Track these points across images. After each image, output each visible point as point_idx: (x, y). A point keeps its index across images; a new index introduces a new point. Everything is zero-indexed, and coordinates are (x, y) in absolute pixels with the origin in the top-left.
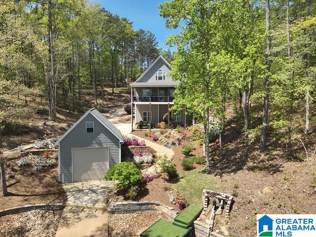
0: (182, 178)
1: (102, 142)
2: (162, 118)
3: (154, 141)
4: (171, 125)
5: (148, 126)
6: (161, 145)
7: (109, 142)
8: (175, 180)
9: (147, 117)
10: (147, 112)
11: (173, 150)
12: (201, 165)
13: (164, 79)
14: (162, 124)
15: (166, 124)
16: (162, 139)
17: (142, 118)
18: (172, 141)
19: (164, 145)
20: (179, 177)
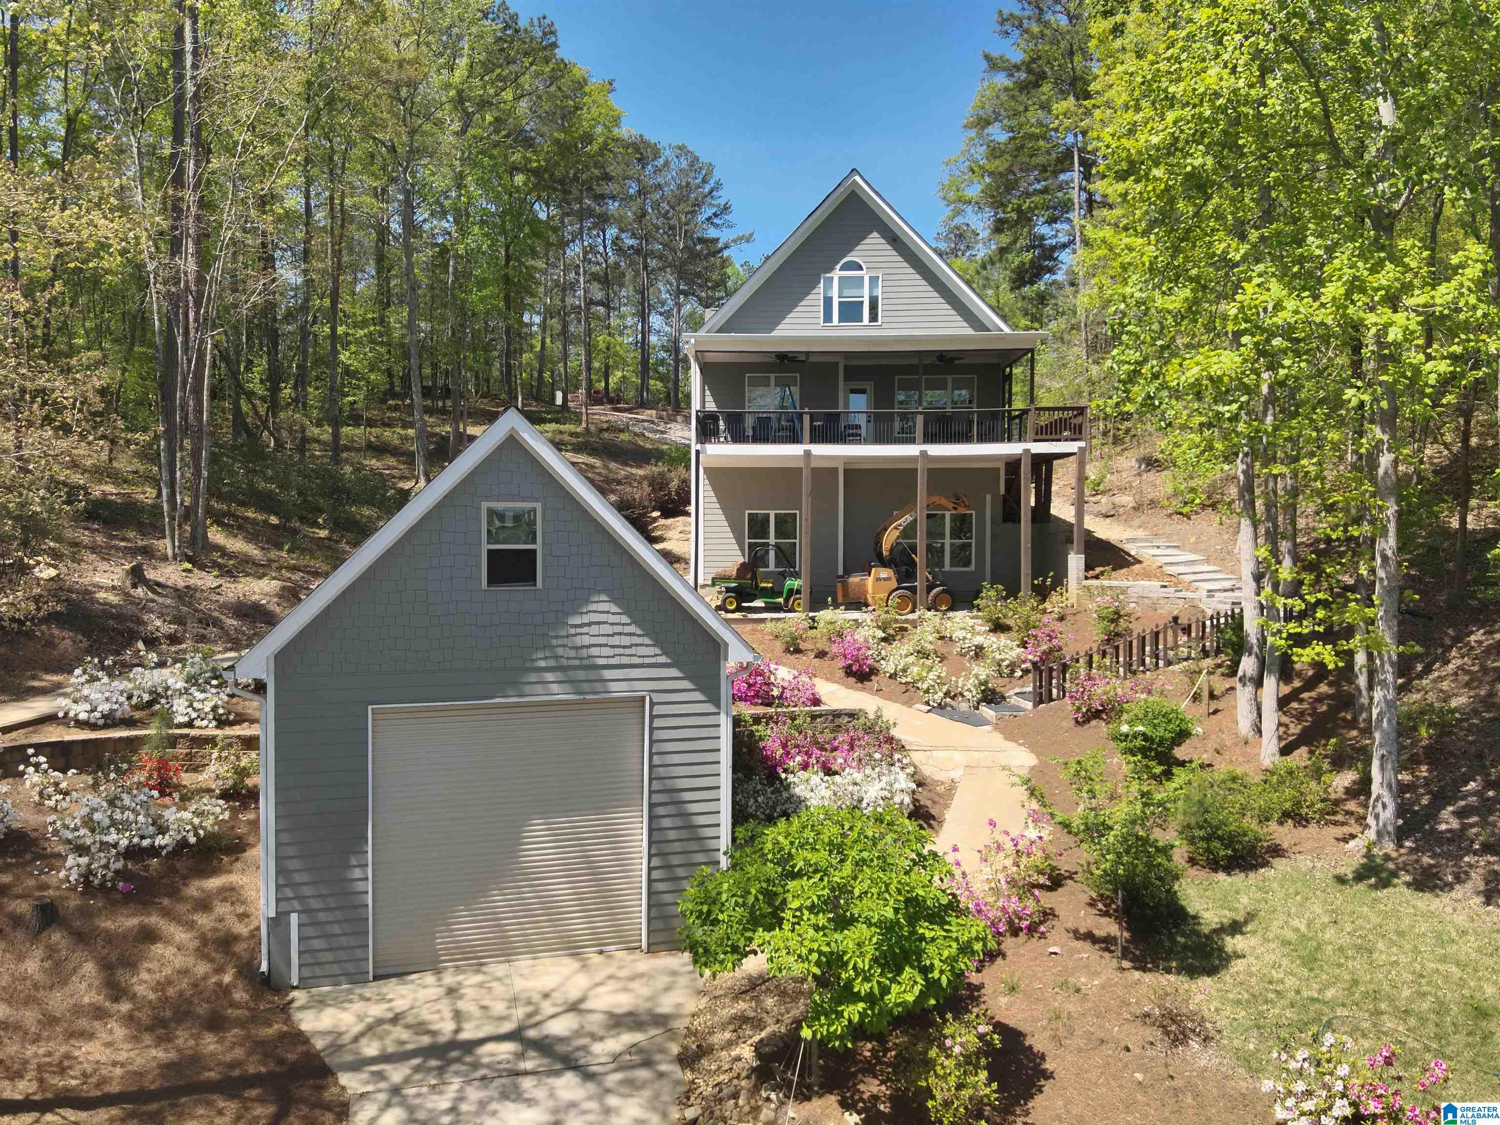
0: (1235, 928)
1: (601, 662)
2: (878, 543)
3: (852, 680)
4: (929, 589)
5: (791, 592)
6: (909, 703)
7: (647, 661)
8: (1185, 947)
9: (772, 540)
10: (772, 514)
11: (1010, 736)
12: (1313, 828)
13: (874, 317)
14: (878, 579)
15: (899, 581)
16: (904, 670)
17: (742, 550)
18: (983, 677)
19: (927, 703)
20: (1199, 924)
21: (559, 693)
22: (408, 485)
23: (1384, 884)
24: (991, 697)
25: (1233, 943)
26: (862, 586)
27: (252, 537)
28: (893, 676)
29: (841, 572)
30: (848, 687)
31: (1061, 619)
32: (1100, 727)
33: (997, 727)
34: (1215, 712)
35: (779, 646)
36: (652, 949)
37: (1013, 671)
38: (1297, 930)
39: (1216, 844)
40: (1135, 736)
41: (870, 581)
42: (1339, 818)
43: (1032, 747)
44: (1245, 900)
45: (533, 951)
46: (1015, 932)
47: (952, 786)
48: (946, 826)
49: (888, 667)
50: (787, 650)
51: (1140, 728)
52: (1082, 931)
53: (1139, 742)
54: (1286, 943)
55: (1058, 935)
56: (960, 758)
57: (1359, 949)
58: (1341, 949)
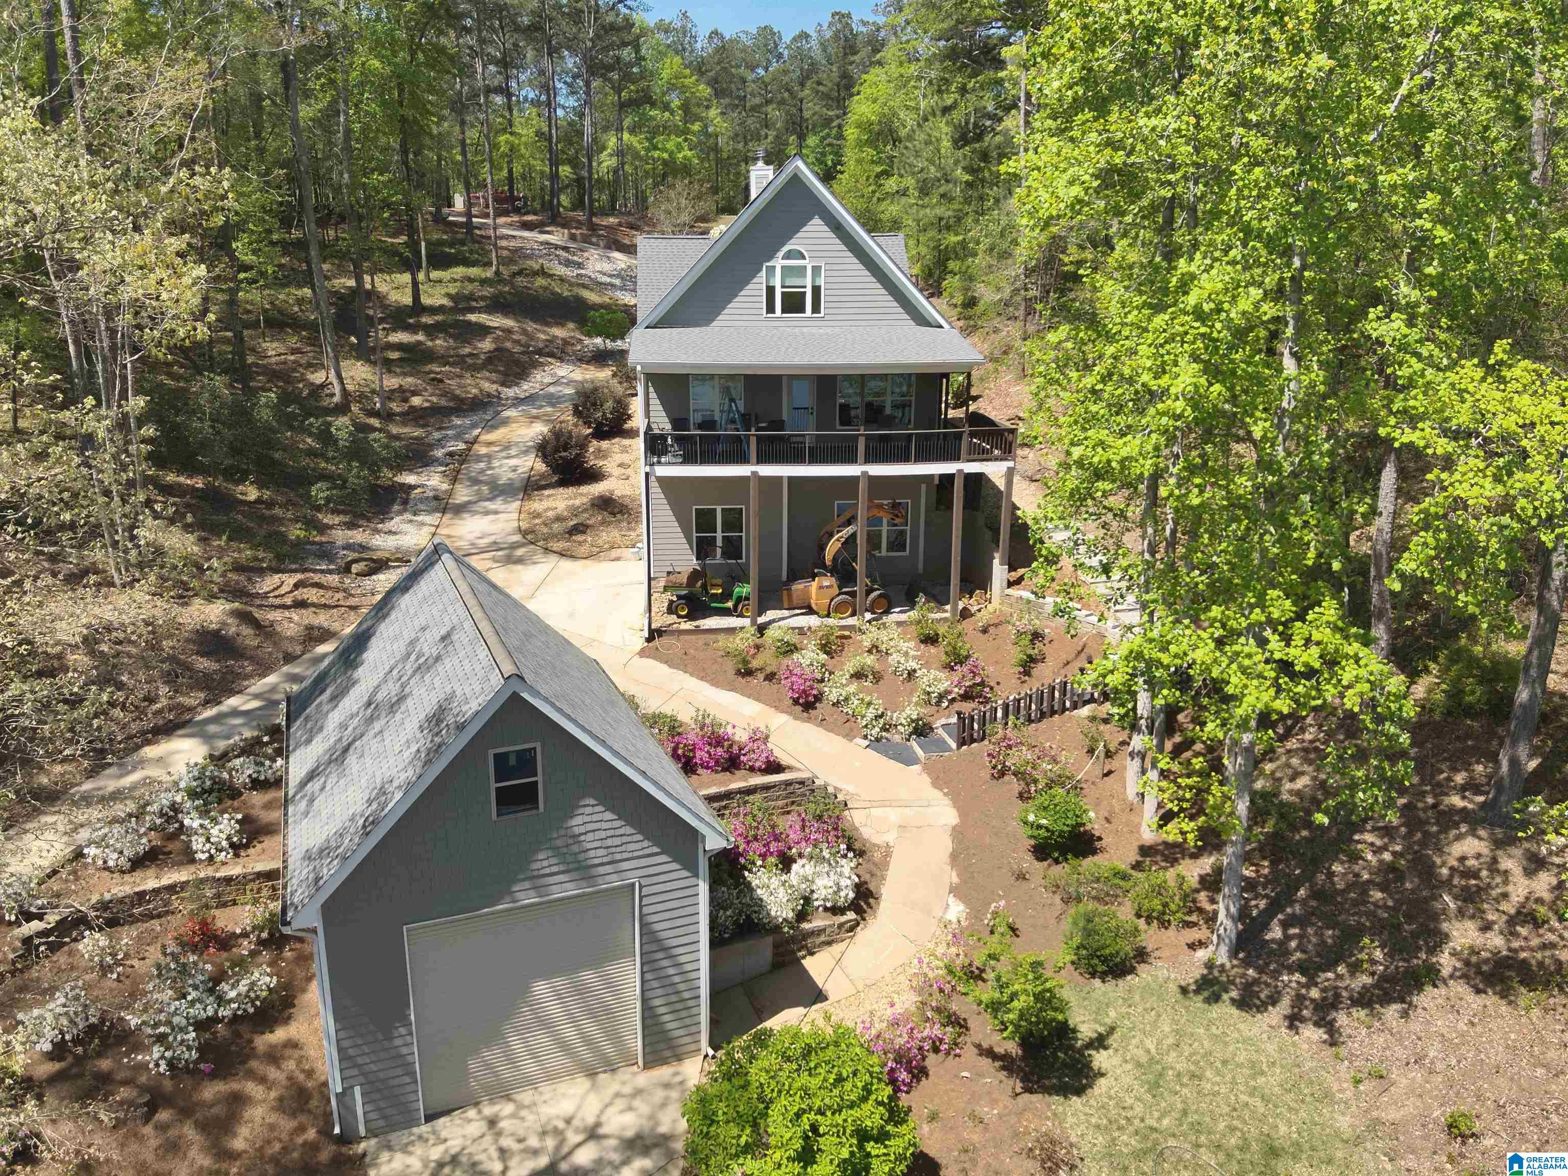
0: (1100, 1042)
2: (822, 548)
3: (799, 709)
4: (869, 592)
5: (739, 599)
6: (849, 736)
7: (636, 854)
8: (1065, 1065)
10: (719, 509)
11: (936, 784)
12: (1172, 932)
13: (816, 308)
14: (821, 587)
16: (846, 699)
17: (690, 542)
18: (914, 717)
19: (865, 737)
20: (1076, 1039)
21: (565, 890)
22: (318, 377)
23: (1216, 999)
24: (921, 730)
26: (807, 591)
28: (836, 704)
29: (784, 577)
30: (796, 718)
31: (985, 631)
33: (927, 769)
34: (1110, 772)
35: (730, 666)
36: (648, 1066)
37: (938, 703)
38: (1148, 1051)
40: (1040, 827)
42: (1194, 918)
43: (956, 804)
44: (1112, 1014)
45: (551, 1077)
46: (936, 1050)
47: (888, 852)
48: (883, 904)
49: (832, 693)
50: (739, 673)
51: (1044, 822)
52: (985, 1045)
54: (1139, 1065)
55: (969, 1053)
56: (893, 815)
57: (1193, 1076)
58: (1179, 1075)
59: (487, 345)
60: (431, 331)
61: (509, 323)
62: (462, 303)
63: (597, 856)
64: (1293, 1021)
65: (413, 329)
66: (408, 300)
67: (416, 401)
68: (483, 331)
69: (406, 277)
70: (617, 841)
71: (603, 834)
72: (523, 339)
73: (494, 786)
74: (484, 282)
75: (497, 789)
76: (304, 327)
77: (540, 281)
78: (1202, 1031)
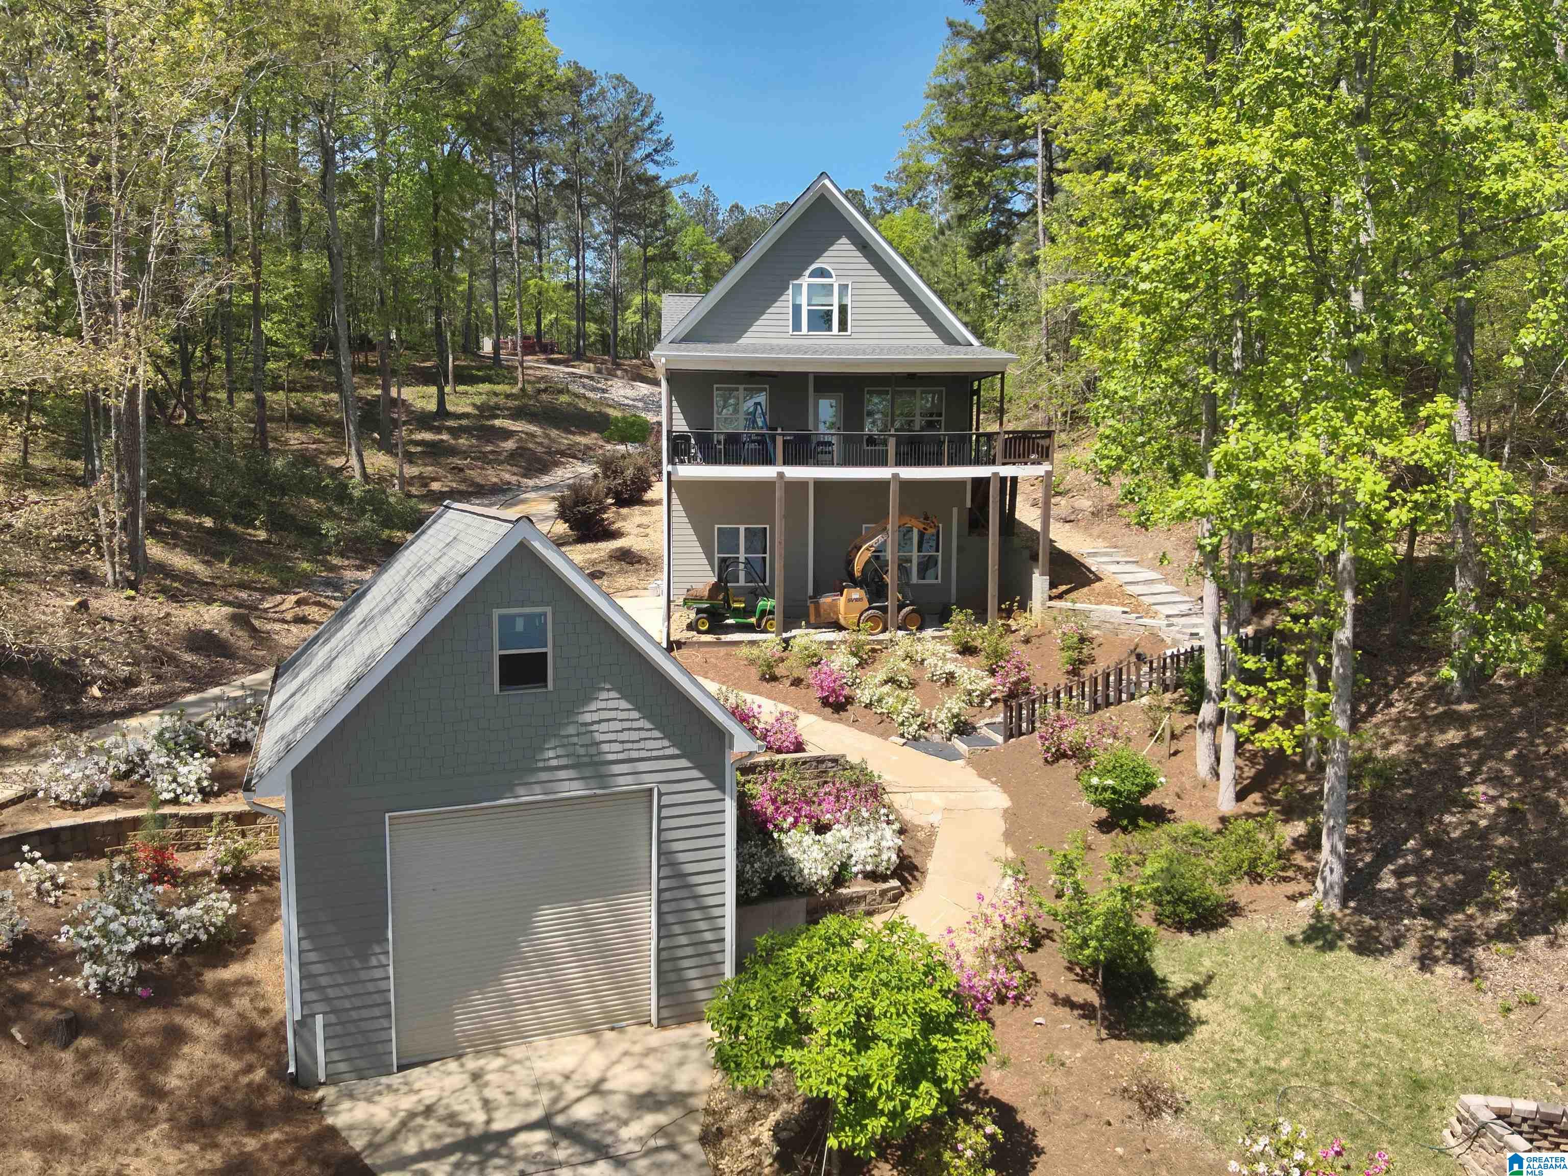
1: (611, 757)
2: (850, 562)
3: (829, 710)
4: (901, 607)
5: (763, 613)
6: (885, 735)
7: (655, 753)
8: (1155, 1013)
9: (742, 556)
10: (742, 528)
11: (983, 774)
12: (1266, 886)
13: (843, 326)
14: (850, 600)
15: (870, 602)
16: (880, 700)
17: (712, 565)
18: (955, 711)
19: (902, 736)
20: (1167, 989)
21: (574, 789)
22: (338, 462)
23: (1330, 946)
24: (963, 728)
25: (1197, 1008)
26: (834, 607)
27: (191, 549)
28: (868, 706)
29: (810, 592)
30: (825, 719)
31: (1027, 641)
32: (1069, 767)
33: (969, 762)
34: (1176, 753)
35: (754, 673)
36: (662, 1024)
37: (982, 701)
38: (1254, 996)
39: (1182, 908)
40: (1105, 789)
41: (842, 600)
42: (1290, 873)
43: (1006, 788)
44: (1207, 963)
45: (548, 1031)
46: (1002, 1000)
47: (932, 832)
48: (929, 877)
49: (864, 695)
50: (763, 678)
51: (1110, 782)
52: (1061, 995)
53: (1108, 795)
54: (1245, 1010)
55: (1042, 1003)
56: (937, 800)
57: (1310, 1016)
58: (1294, 1016)
59: (510, 445)
60: (455, 432)
61: (532, 428)
62: (487, 411)
63: (611, 751)
64: (1426, 962)
65: (438, 430)
66: (432, 406)
67: (435, 486)
68: (507, 434)
69: (433, 390)
70: (635, 736)
71: (618, 726)
72: (546, 441)
73: (497, 653)
74: (508, 396)
75: (502, 658)
76: (327, 424)
77: (564, 398)
78: (1315, 974)
